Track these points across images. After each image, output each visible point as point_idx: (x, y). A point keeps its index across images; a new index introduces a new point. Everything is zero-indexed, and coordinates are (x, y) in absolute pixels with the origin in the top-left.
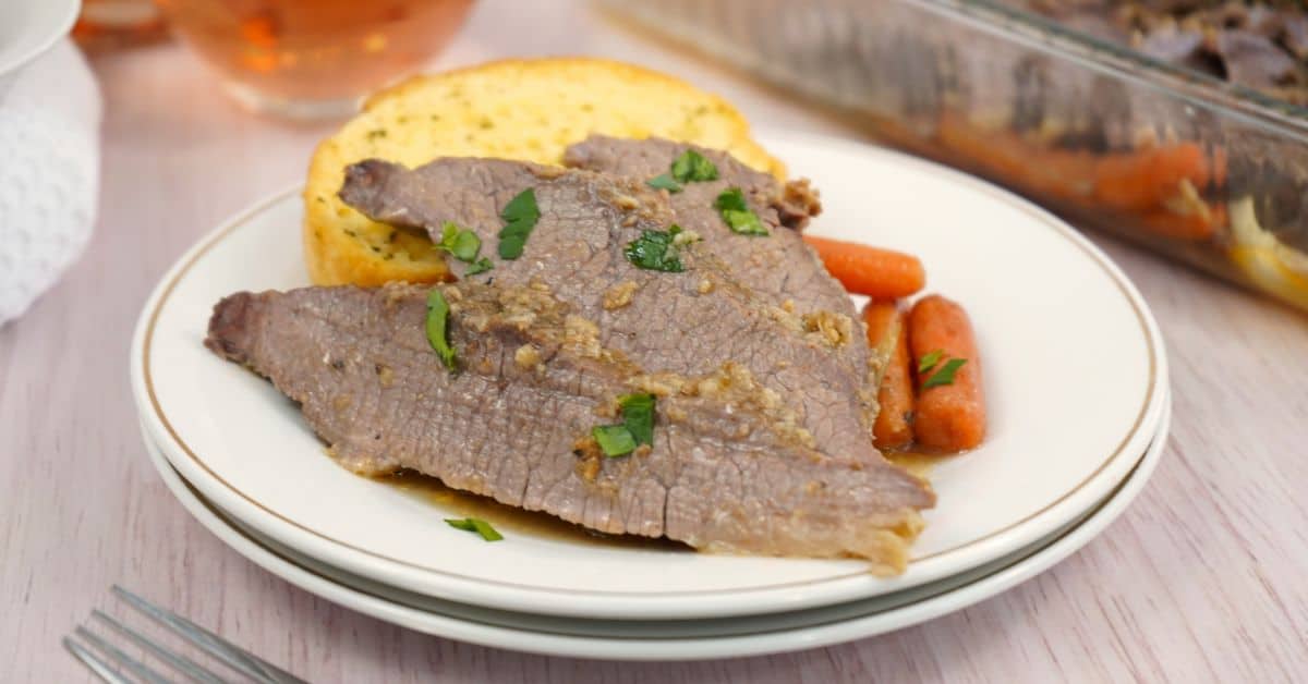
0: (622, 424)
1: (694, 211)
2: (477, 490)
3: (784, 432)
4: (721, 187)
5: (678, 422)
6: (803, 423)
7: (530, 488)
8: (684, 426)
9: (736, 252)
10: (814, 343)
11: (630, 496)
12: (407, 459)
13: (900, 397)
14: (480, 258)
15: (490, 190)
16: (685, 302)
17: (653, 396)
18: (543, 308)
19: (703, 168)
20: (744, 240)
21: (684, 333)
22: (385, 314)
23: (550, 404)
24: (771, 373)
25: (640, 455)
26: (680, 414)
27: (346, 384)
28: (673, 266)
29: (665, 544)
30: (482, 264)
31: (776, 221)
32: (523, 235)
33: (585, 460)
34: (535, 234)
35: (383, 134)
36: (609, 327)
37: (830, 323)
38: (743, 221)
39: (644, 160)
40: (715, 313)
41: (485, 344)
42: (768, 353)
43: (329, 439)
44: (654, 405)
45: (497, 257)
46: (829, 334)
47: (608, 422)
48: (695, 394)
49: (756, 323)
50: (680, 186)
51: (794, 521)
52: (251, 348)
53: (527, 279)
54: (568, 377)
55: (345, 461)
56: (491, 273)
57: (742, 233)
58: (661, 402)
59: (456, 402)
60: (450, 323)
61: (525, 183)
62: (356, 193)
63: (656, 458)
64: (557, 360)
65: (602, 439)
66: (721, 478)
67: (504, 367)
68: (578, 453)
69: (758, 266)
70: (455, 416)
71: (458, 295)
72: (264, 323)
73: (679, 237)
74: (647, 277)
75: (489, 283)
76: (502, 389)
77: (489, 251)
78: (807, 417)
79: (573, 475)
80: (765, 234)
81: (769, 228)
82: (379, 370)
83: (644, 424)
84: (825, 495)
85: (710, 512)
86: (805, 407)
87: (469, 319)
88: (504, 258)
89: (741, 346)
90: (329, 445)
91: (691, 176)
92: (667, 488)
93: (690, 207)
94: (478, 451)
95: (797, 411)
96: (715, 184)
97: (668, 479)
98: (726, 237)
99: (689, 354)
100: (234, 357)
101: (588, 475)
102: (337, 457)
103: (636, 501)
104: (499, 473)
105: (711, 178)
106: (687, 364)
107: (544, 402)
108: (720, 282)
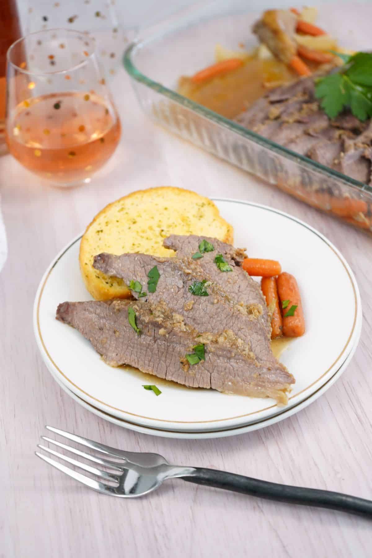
0: (194, 354)
1: (208, 265)
2: (151, 373)
3: (245, 355)
4: (215, 254)
5: (212, 352)
6: (251, 350)
7: (167, 373)
8: (214, 353)
9: (223, 279)
10: (252, 319)
11: (199, 376)
12: (127, 362)
13: (277, 319)
14: (142, 292)
15: (142, 266)
16: (210, 306)
17: (204, 344)
18: (165, 312)
19: (209, 246)
20: (225, 274)
21: (210, 318)
22: (114, 313)
23: (171, 347)
24: (239, 330)
25: (201, 363)
26: (213, 350)
27: (104, 336)
28: (206, 294)
29: (211, 389)
30: (143, 294)
31: (234, 265)
32: (155, 283)
33: (184, 365)
34: (159, 283)
36: (187, 316)
37: (256, 311)
38: (225, 267)
39: (189, 245)
40: (219, 310)
41: (148, 327)
42: (238, 324)
43: (102, 353)
44: (204, 347)
45: (148, 292)
46: (256, 315)
47: (191, 353)
48: (216, 342)
49: (233, 313)
50: (202, 255)
51: (251, 386)
52: (72, 320)
53: (159, 299)
54: (175, 339)
55: (108, 362)
56: (146, 297)
57: (224, 271)
58: (206, 346)
59: (141, 344)
60: (136, 319)
61: (154, 263)
62: (98, 265)
63: (206, 364)
64: (172, 333)
65: (189, 359)
66: (227, 370)
67: (155, 335)
68: (182, 363)
69: (230, 283)
70: (141, 349)
71: (138, 308)
72: (75, 313)
73: (206, 285)
74: (197, 298)
75: (146, 301)
76: (155, 342)
77: (145, 289)
78: (252, 345)
79: (181, 370)
80: (231, 271)
81: (232, 267)
82: (115, 332)
83: (202, 353)
84: (260, 378)
85: (225, 381)
86: (251, 342)
87: (142, 318)
88: (150, 292)
89: (228, 322)
90: (101, 355)
91: (206, 250)
92: (211, 374)
93: (206, 263)
94: (150, 361)
95: (249, 345)
96: (214, 252)
97: (211, 371)
98: (219, 273)
99: (213, 325)
100: (65, 322)
101: (186, 370)
102: (105, 360)
103: (201, 378)
104: (157, 368)
105: (212, 250)
106: (212, 329)
107: (169, 346)
108: (219, 298)
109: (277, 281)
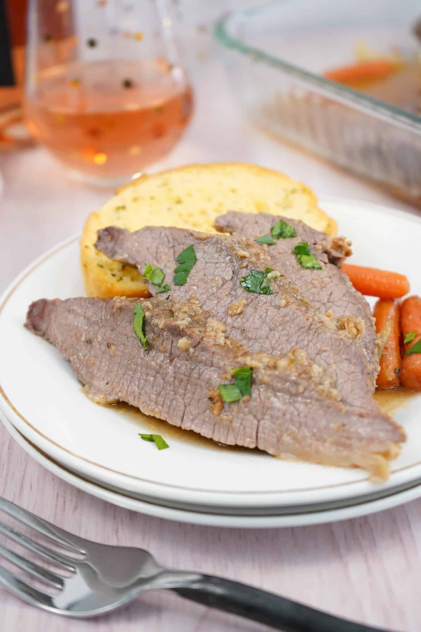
0: (234, 384)
1: (282, 255)
2: (158, 416)
3: (323, 391)
4: (296, 242)
5: (265, 383)
6: (334, 385)
7: (185, 417)
8: (268, 386)
9: (303, 279)
10: (342, 337)
11: (238, 425)
12: (122, 396)
13: (392, 359)
14: (164, 284)
15: (171, 245)
16: (272, 312)
17: (252, 369)
18: (196, 315)
19: (288, 231)
20: (308, 272)
21: (271, 330)
22: (113, 315)
23: (196, 371)
24: (318, 354)
25: (244, 402)
26: (266, 379)
27: (93, 353)
28: (266, 291)
29: (257, 451)
30: (164, 287)
31: (327, 261)
32: (187, 271)
33: (214, 403)
34: (193, 271)
35: (123, 208)
36: (231, 326)
37: (352, 325)
38: (308, 261)
39: (256, 226)
40: (288, 318)
41: (163, 336)
42: (316, 343)
43: (83, 382)
44: (252, 374)
45: (173, 284)
46: (351, 331)
47: (227, 382)
48: (275, 367)
49: (311, 325)
50: (275, 241)
51: (327, 445)
52: (47, 329)
53: (188, 297)
54: (204, 356)
55: (91, 396)
56: (169, 293)
57: (307, 268)
58: (256, 373)
59: (148, 366)
60: (145, 322)
61: (190, 241)
62: (102, 245)
63: (253, 404)
64: (200, 346)
65: (224, 392)
66: (288, 416)
67: (173, 349)
68: (211, 399)
69: (315, 287)
70: (147, 375)
71: (150, 306)
72: (53, 316)
73: (270, 275)
74: (252, 297)
75: (168, 299)
76: (171, 361)
77: (169, 280)
78: (337, 380)
79: (208, 411)
80: (320, 268)
81: (322, 264)
82: (109, 346)
83: (246, 384)
84: (344, 431)
85: (281, 436)
86: (337, 375)
87: (155, 321)
88: (176, 285)
89: (302, 338)
90: (84, 385)
91: (281, 235)
92: (259, 421)
93: (280, 253)
94: (158, 395)
95: (332, 378)
96: (294, 239)
97: (259, 416)
98: (298, 270)
99: (274, 342)
100: (39, 333)
101: (215, 412)
102: (87, 393)
103: (242, 428)
104: (169, 408)
105: (292, 236)
106: (272, 348)
107: (193, 369)
108: (292, 300)
109: (401, 310)
